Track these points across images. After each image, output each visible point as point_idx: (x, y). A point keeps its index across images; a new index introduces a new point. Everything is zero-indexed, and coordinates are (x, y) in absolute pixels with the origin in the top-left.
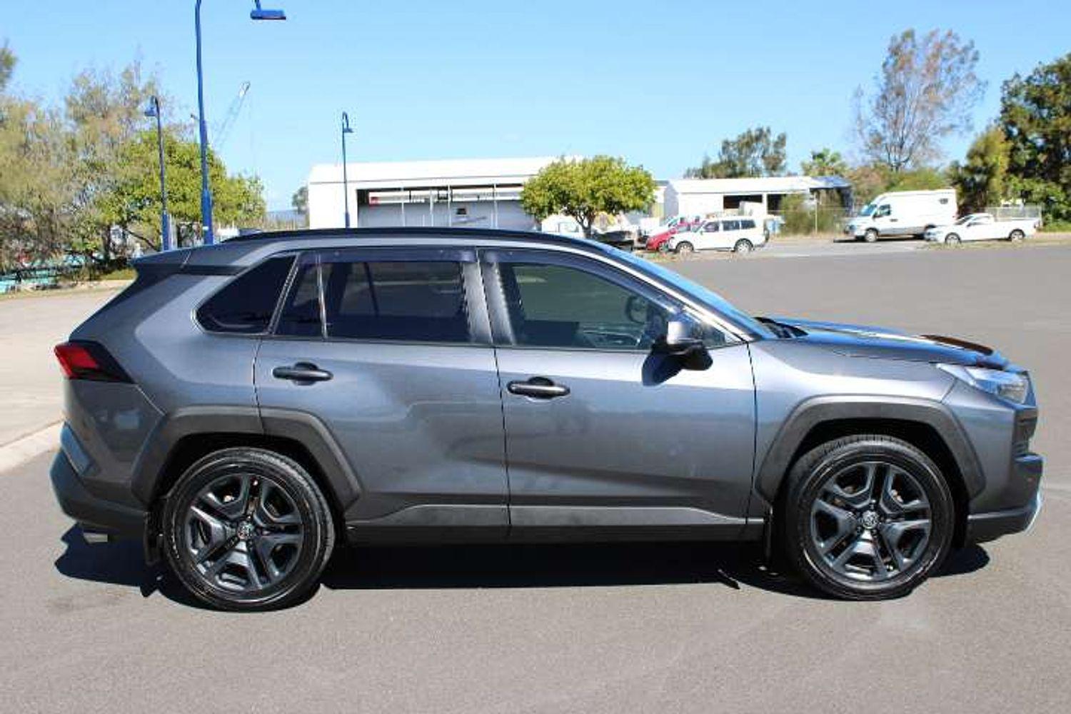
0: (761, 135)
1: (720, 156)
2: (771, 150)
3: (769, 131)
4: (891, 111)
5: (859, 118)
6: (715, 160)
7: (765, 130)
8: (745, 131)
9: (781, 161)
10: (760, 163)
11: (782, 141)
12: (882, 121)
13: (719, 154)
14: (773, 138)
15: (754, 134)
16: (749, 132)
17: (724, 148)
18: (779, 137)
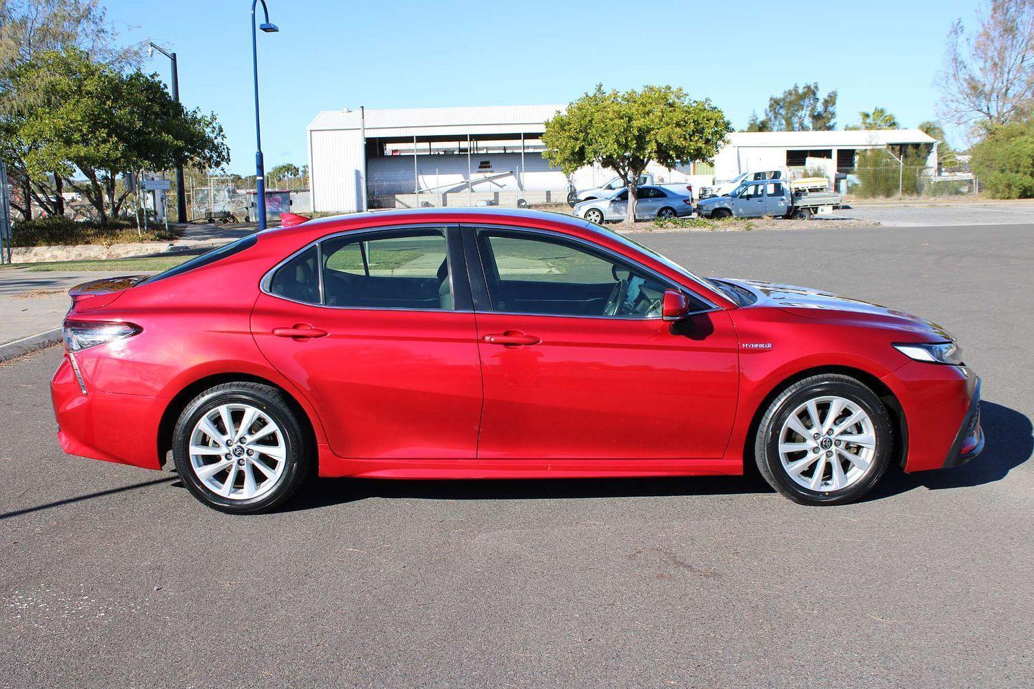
0: (811, 92)
1: (767, 115)
2: (820, 107)
3: (816, 87)
4: (992, 52)
5: (955, 60)
6: (762, 117)
7: (812, 87)
8: (791, 87)
9: (829, 120)
10: (808, 122)
11: (831, 101)
12: (981, 63)
13: (766, 112)
14: (822, 95)
15: (801, 91)
16: (796, 87)
17: (771, 106)
18: (829, 96)
